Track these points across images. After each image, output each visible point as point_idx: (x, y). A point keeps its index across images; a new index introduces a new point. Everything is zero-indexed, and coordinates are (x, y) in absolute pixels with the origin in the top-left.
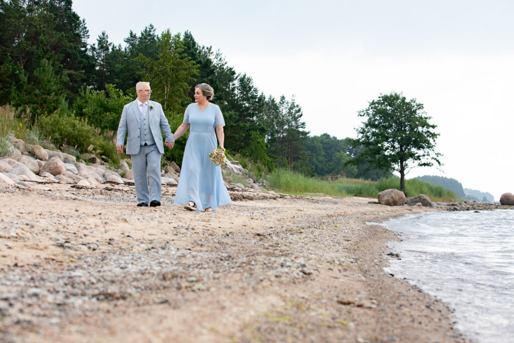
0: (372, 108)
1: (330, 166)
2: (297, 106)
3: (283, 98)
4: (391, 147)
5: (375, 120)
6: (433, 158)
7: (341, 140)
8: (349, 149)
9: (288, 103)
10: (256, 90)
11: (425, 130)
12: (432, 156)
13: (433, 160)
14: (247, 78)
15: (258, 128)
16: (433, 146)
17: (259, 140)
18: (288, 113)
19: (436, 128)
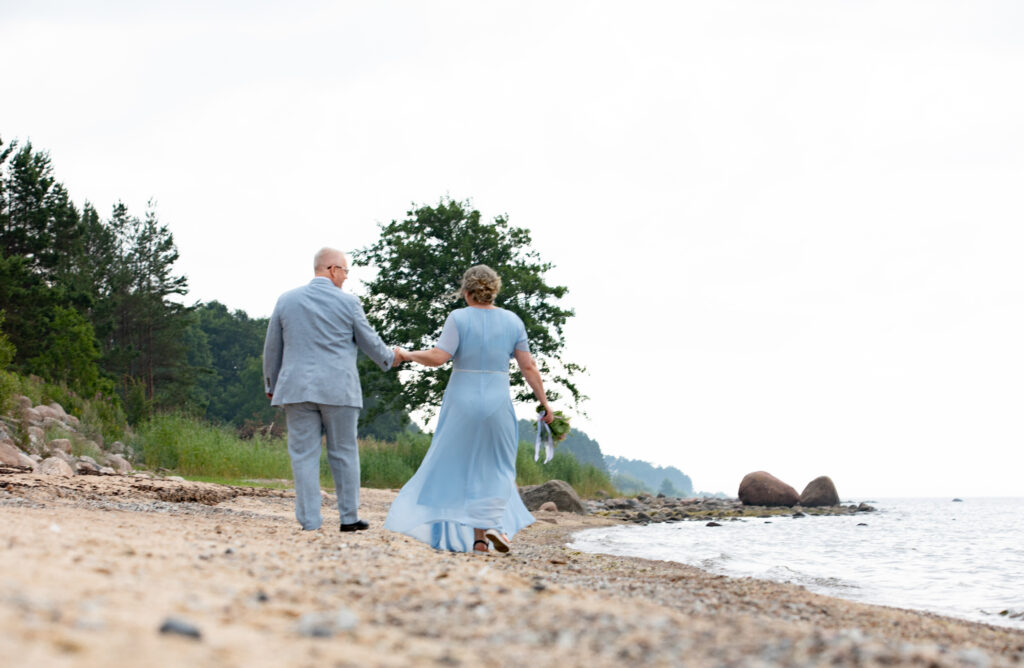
0: (389, 243)
1: (233, 396)
2: (164, 230)
3: (121, 210)
5: (399, 275)
6: (557, 380)
7: (261, 321)
9: (136, 223)
10: (60, 190)
11: (534, 301)
12: (553, 373)
13: (560, 383)
14: (34, 156)
15: (70, 298)
16: (557, 345)
17: (76, 329)
18: (136, 251)
19: (565, 296)
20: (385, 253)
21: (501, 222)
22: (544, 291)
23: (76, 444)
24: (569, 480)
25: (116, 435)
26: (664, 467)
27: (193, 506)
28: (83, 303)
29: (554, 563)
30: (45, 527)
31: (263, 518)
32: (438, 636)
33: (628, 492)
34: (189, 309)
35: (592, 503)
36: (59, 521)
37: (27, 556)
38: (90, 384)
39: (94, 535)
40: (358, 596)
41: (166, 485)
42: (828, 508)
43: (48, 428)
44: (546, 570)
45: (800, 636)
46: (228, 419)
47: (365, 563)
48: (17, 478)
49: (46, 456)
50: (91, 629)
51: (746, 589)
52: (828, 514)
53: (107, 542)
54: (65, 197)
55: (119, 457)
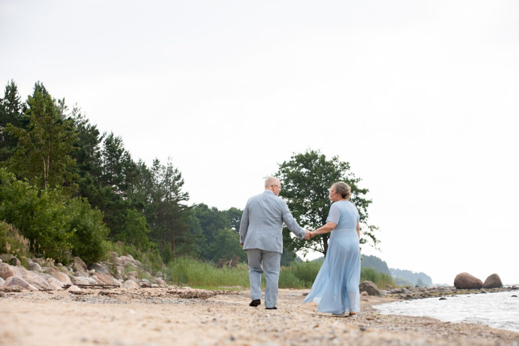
0: (283, 172)
1: (212, 248)
2: (176, 171)
3: (157, 162)
4: (311, 221)
5: (288, 187)
6: (365, 233)
7: (224, 212)
8: (235, 223)
9: (164, 168)
10: (127, 154)
12: (364, 230)
13: (366, 235)
14: (114, 139)
15: (134, 205)
16: (365, 217)
17: (137, 219)
18: (164, 181)
19: (367, 193)
20: (282, 176)
21: (335, 159)
22: (357, 191)
23: (140, 273)
24: (373, 281)
25: (158, 270)
27: (196, 300)
28: (140, 207)
29: (368, 319)
30: (127, 312)
31: (229, 304)
33: (402, 286)
34: (190, 208)
35: (384, 291)
36: (134, 309)
37: (120, 325)
39: (151, 314)
40: (277, 337)
41: (183, 291)
42: (497, 289)
43: (126, 267)
44: (365, 323)
46: (210, 259)
47: (279, 322)
48: (113, 291)
49: (126, 279)
51: (460, 327)
53: (157, 317)
54: (130, 157)
55: (160, 279)
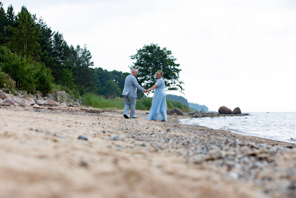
0: (139, 54)
1: (104, 89)
2: (88, 51)
3: (78, 47)
5: (141, 61)
7: (110, 72)
8: (115, 78)
9: (82, 50)
10: (65, 42)
11: (172, 67)
12: (177, 84)
13: (178, 86)
14: (59, 35)
15: (67, 67)
16: (177, 77)
17: (68, 74)
18: (82, 56)
19: (179, 66)
20: (138, 56)
21: (165, 49)
22: (174, 65)
23: (68, 100)
24: (180, 108)
25: (77, 98)
26: (202, 105)
27: (94, 114)
28: (70, 68)
29: (175, 126)
30: (59, 117)
31: (109, 116)
32: (142, 140)
33: (194, 111)
34: (94, 69)
35: (185, 113)
36: (62, 117)
37: (52, 123)
38: (72, 86)
39: (69, 119)
40: (126, 132)
41: (88, 109)
42: (239, 114)
43: (62, 96)
44: (173, 128)
45: (223, 140)
46: (103, 94)
47: (130, 126)
48: (54, 107)
49: (61, 102)
50: (63, 138)
51: (217, 132)
52: (239, 116)
53: (72, 121)
54: (66, 44)
55: (78, 103)
